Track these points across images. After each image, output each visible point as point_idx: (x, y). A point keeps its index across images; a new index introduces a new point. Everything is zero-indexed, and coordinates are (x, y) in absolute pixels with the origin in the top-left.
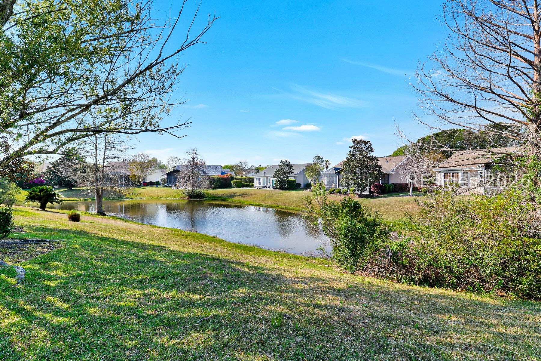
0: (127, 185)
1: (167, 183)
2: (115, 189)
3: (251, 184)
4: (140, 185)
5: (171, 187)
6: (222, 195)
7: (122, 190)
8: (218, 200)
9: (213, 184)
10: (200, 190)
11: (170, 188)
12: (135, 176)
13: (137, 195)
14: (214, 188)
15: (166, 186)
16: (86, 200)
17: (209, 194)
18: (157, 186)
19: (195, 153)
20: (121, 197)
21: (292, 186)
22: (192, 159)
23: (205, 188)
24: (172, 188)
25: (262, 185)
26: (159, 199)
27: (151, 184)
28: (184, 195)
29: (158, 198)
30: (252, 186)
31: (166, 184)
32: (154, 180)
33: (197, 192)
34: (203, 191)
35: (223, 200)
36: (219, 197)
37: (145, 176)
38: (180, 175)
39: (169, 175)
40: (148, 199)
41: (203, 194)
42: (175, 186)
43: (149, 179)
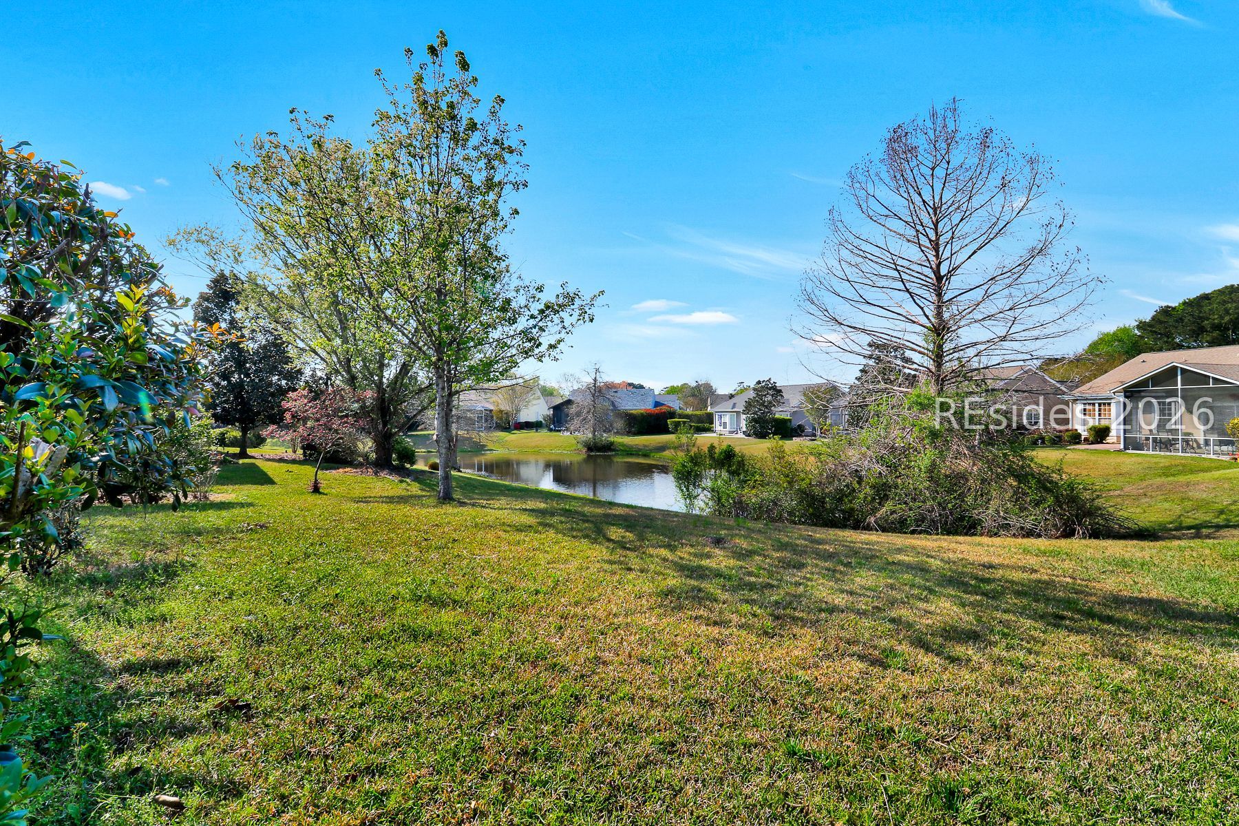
0: (489, 429)
1: (554, 424)
2: (474, 435)
3: (707, 425)
4: (509, 428)
5: (560, 431)
6: (645, 446)
7: (484, 437)
8: (637, 455)
9: (633, 427)
10: (607, 437)
11: (558, 433)
12: (501, 411)
13: (503, 444)
14: (635, 434)
15: (551, 430)
16: (429, 452)
17: (623, 445)
18: (537, 431)
19: (597, 370)
20: (479, 448)
21: (786, 430)
22: (593, 382)
23: (617, 433)
24: (561, 434)
25: (728, 429)
26: (538, 453)
27: (528, 426)
28: (580, 446)
29: (537, 451)
30: (709, 430)
31: (552, 426)
32: (532, 419)
33: (601, 440)
34: (612, 439)
35: (646, 456)
36: (640, 450)
37: (518, 411)
38: (573, 410)
39: (557, 408)
40: (522, 452)
41: (612, 443)
42: (567, 430)
43: (524, 417)
